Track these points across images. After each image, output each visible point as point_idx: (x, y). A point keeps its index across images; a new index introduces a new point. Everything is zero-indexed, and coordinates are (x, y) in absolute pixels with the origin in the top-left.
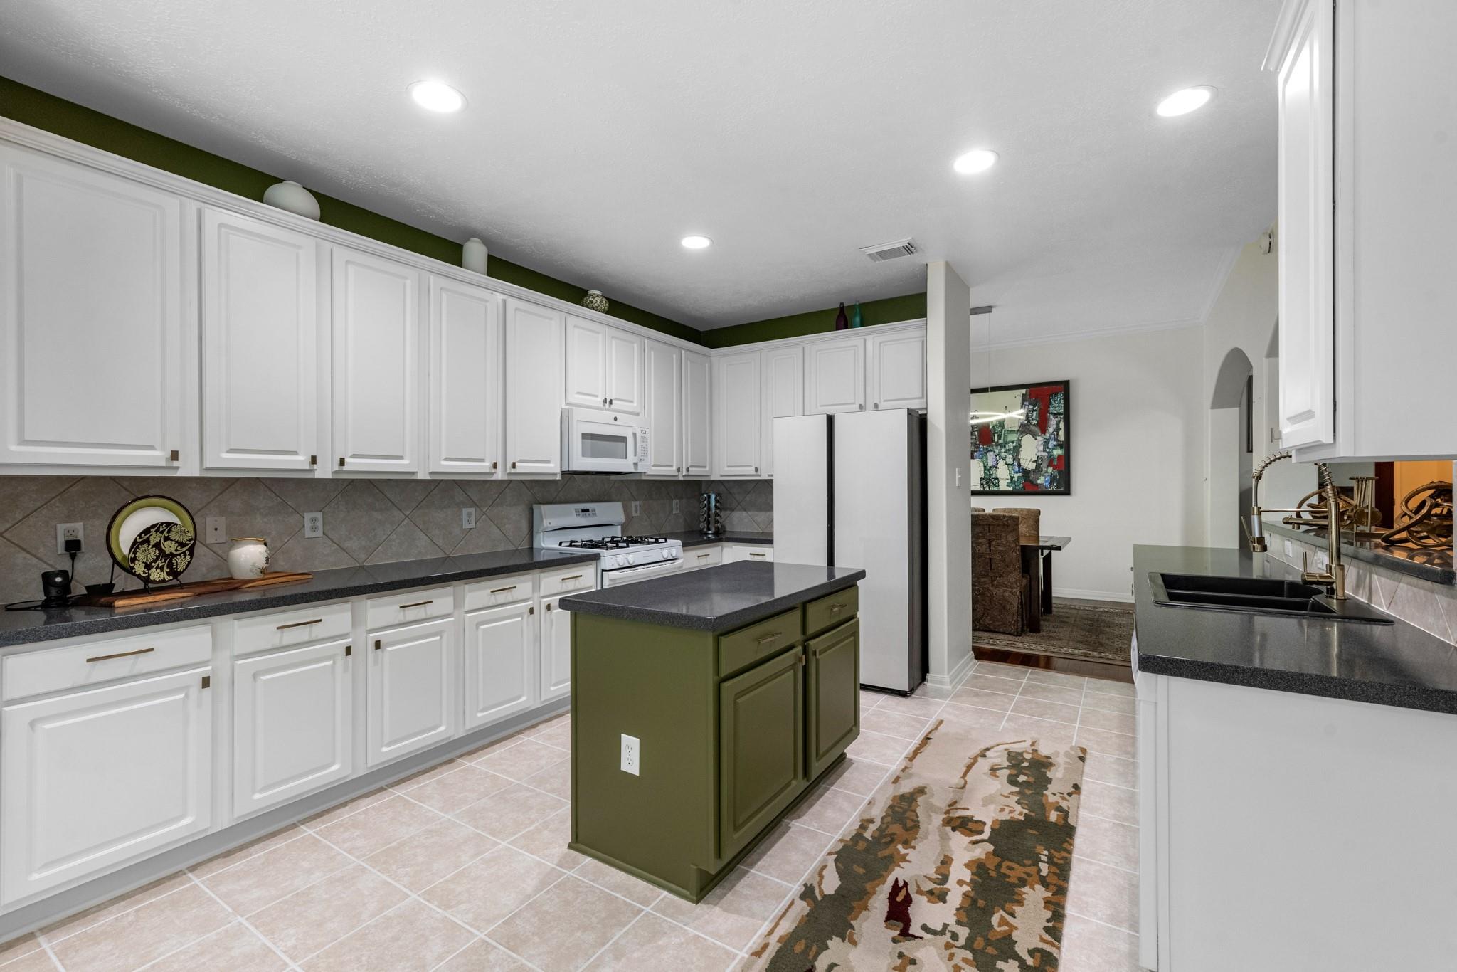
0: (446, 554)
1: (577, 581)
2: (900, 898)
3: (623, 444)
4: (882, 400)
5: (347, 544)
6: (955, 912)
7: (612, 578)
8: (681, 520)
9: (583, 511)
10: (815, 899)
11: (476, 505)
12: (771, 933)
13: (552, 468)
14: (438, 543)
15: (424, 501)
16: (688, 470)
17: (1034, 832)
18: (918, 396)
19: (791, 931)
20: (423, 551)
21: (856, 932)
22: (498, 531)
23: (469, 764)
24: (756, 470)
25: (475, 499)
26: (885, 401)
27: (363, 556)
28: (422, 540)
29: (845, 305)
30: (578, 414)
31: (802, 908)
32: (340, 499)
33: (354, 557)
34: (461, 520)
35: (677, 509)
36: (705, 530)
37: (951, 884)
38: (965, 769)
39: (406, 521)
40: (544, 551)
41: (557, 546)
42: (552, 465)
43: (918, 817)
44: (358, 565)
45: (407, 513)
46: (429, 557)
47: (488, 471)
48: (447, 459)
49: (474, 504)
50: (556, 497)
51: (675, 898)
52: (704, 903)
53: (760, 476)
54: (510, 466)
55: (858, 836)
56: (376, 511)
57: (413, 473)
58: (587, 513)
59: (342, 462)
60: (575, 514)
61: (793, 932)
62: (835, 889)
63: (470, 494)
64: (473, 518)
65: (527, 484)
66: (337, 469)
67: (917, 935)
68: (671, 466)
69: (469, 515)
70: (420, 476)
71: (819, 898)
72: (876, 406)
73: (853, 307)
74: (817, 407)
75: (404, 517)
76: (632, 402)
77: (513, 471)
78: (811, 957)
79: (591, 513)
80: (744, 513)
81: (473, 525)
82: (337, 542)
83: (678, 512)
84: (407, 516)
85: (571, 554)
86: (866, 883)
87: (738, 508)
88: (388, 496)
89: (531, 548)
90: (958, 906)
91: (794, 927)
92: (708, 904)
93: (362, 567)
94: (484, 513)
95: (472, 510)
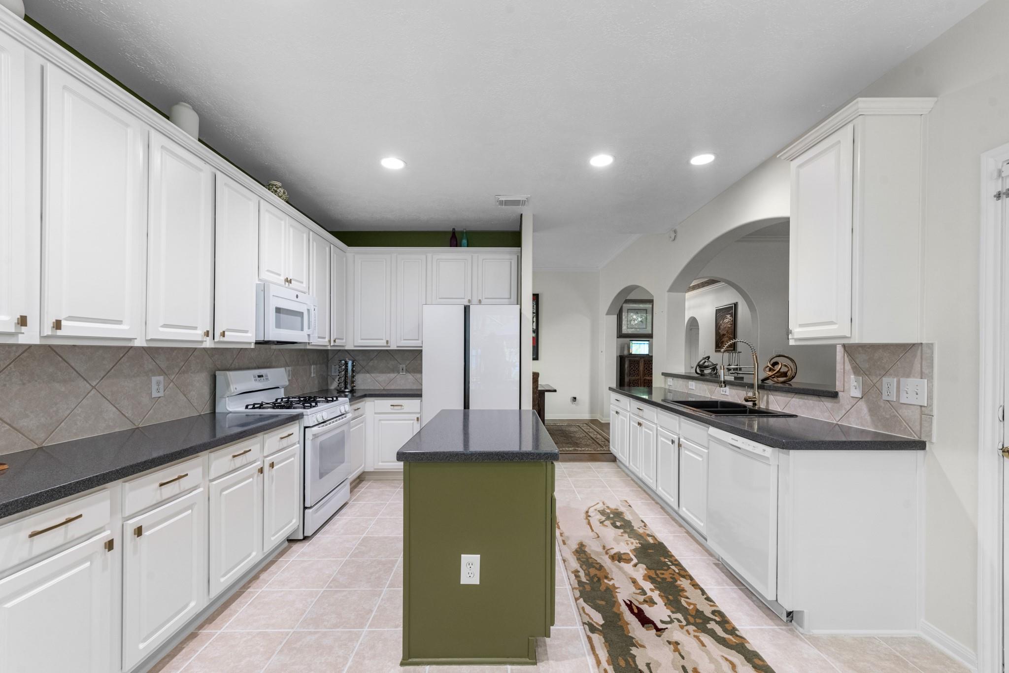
0: (134, 424)
1: (289, 439)
2: (636, 611)
3: (299, 319)
4: (484, 298)
5: (23, 423)
6: (665, 607)
7: (315, 433)
8: (316, 382)
9: (259, 376)
10: (598, 630)
11: (165, 373)
12: (598, 663)
13: (248, 337)
14: (127, 415)
15: (112, 370)
16: (335, 341)
17: (652, 551)
18: (507, 297)
19: (607, 655)
20: (111, 424)
21: (637, 639)
22: (184, 397)
23: (219, 632)
24: (387, 342)
25: (163, 366)
26: (485, 298)
27: (42, 436)
28: (111, 412)
29: (456, 230)
30: (273, 290)
31: (597, 639)
32: (13, 370)
33: (30, 438)
34: (150, 388)
35: (314, 373)
36: (343, 389)
37: (649, 593)
38: (589, 526)
39: (92, 391)
40: (230, 414)
41: (243, 409)
42: (249, 335)
43: (596, 561)
44: (36, 447)
45: (94, 384)
46: (117, 430)
47: (200, 339)
48: (165, 326)
49: (162, 372)
50: (231, 365)
51: (519, 667)
52: (540, 662)
53: (389, 347)
54: (219, 334)
55: (580, 583)
56: (58, 382)
57: (130, 340)
58: (262, 378)
59: (58, 325)
60: (253, 379)
61: (610, 655)
62: (602, 619)
63: (158, 362)
64: (162, 387)
65: (208, 352)
66: (50, 333)
67: (664, 628)
68: (324, 338)
69: (158, 383)
70: (137, 343)
71: (601, 628)
72: (480, 301)
73: (462, 233)
74: (437, 299)
75: (90, 388)
76: (302, 283)
77: (222, 339)
78: (633, 666)
79: (264, 378)
80: (368, 375)
81: (161, 394)
82: (8, 421)
83: (315, 375)
84: (94, 387)
85: (260, 415)
86: (612, 609)
87: (362, 371)
88: (73, 364)
89: (213, 412)
90: (664, 604)
91: (607, 653)
92: (543, 661)
93: (41, 449)
94: (172, 381)
95: (161, 378)
